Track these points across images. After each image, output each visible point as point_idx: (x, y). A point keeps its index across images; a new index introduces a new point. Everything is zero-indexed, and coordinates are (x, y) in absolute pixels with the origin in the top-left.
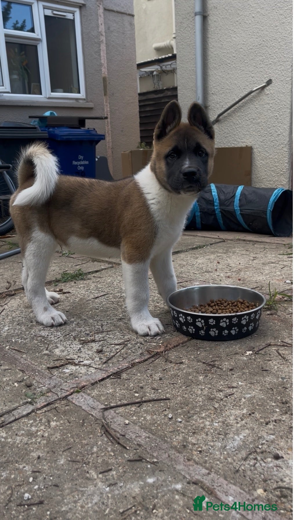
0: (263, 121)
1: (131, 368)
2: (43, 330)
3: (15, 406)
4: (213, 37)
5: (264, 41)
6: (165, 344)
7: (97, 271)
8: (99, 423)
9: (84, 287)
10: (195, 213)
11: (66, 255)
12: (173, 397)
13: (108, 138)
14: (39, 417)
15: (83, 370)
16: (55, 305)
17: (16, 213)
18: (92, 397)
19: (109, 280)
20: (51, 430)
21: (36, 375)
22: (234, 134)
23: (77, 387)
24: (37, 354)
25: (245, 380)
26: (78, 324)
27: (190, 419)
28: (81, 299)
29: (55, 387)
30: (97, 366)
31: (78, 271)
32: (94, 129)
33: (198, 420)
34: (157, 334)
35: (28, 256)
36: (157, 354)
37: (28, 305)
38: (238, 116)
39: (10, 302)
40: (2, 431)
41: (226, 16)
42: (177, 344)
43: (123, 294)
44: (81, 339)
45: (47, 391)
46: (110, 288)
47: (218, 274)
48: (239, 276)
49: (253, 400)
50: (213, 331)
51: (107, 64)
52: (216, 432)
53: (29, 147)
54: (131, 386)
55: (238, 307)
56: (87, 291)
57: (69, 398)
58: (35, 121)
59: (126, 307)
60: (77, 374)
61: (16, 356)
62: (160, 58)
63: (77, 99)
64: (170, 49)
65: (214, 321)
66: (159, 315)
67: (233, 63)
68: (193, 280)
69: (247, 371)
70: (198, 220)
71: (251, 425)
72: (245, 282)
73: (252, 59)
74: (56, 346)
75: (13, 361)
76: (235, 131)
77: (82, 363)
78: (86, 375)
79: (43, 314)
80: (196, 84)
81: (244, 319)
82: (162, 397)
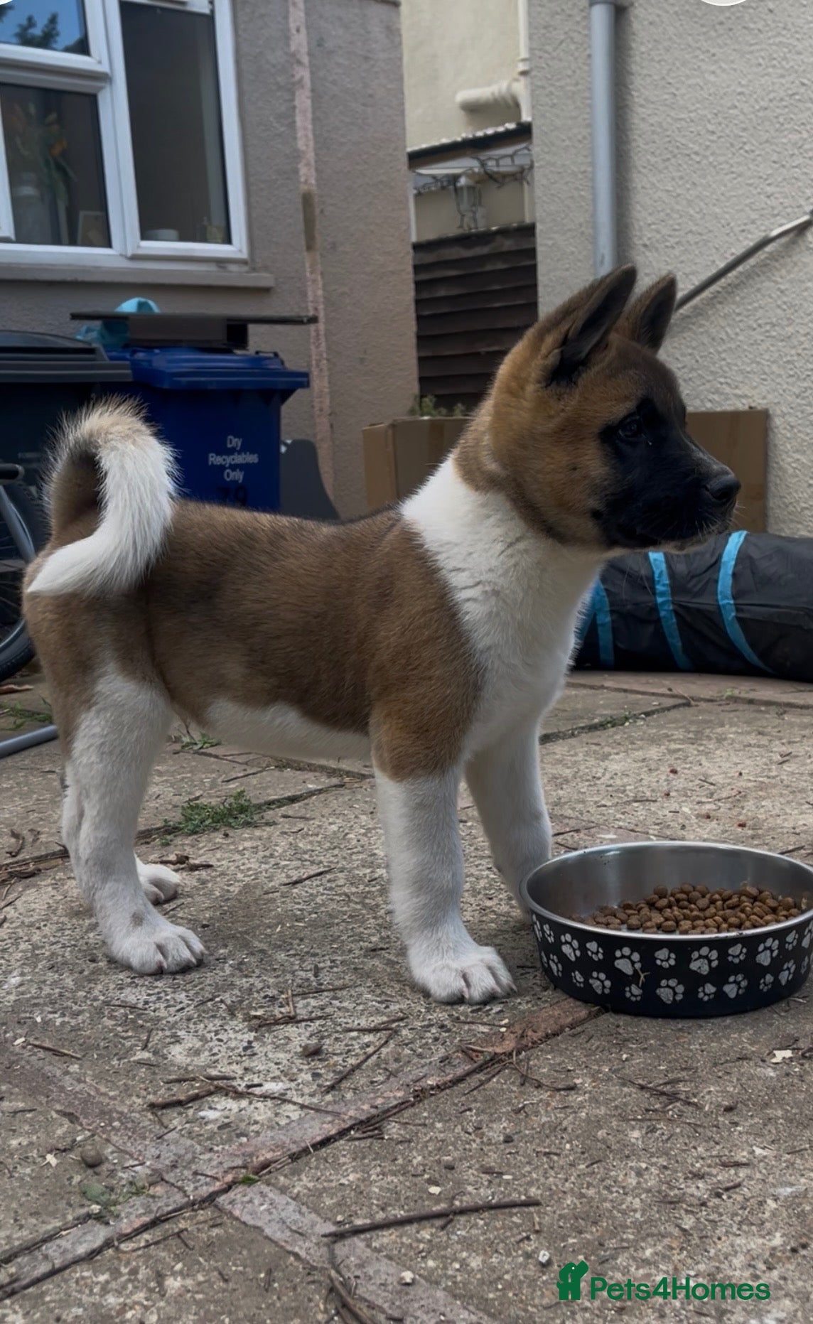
0: (802, 331)
1: (413, 1105)
2: (129, 985)
3: (49, 1227)
4: (645, 72)
5: (803, 84)
6: (518, 1029)
7: (293, 800)
8: (320, 1282)
9: (255, 849)
10: (595, 615)
11: (196, 748)
12: (551, 1195)
13: (319, 383)
14: (128, 1263)
15: (262, 1112)
16: (166, 906)
17: (43, 619)
18: (294, 1199)
19: (334, 828)
20: (168, 1303)
21: (114, 1128)
22: (712, 372)
23: (245, 1167)
24: (115, 1062)
25: (773, 1142)
26: (240, 967)
27: (606, 1265)
28: (246, 886)
29: (174, 1166)
30: (307, 1100)
31: (236, 798)
32: (276, 355)
33: (633, 1269)
34: (491, 998)
35: (81, 755)
36: (494, 1059)
37: (81, 906)
38: (725, 317)
39: (23, 899)
40: (10, 1307)
41: (687, 7)
42: (556, 1028)
43: (381, 872)
44: (253, 1013)
45: (150, 1179)
46: (336, 852)
47: (675, 806)
48: (740, 814)
49: (801, 1204)
50: (668, 986)
51: (317, 155)
52: (691, 1307)
53: (88, 414)
54: (415, 1162)
55: (743, 911)
56: (265, 860)
57: (222, 1199)
58: (88, 331)
59: (389, 912)
60: (243, 1125)
61: (47, 1068)
62: (480, 134)
63: (221, 262)
64: (508, 107)
65: (673, 956)
66: (496, 936)
67: (708, 153)
68: (598, 826)
69: (780, 1113)
70: (605, 637)
71: (800, 1283)
72: (760, 832)
73: (767, 141)
74: (174, 1036)
75: (39, 1085)
76: (714, 363)
77: (257, 1091)
78: (272, 1128)
79: (128, 934)
80: (594, 215)
81: (766, 949)
82: (515, 1196)
